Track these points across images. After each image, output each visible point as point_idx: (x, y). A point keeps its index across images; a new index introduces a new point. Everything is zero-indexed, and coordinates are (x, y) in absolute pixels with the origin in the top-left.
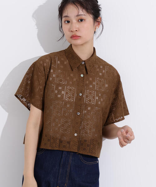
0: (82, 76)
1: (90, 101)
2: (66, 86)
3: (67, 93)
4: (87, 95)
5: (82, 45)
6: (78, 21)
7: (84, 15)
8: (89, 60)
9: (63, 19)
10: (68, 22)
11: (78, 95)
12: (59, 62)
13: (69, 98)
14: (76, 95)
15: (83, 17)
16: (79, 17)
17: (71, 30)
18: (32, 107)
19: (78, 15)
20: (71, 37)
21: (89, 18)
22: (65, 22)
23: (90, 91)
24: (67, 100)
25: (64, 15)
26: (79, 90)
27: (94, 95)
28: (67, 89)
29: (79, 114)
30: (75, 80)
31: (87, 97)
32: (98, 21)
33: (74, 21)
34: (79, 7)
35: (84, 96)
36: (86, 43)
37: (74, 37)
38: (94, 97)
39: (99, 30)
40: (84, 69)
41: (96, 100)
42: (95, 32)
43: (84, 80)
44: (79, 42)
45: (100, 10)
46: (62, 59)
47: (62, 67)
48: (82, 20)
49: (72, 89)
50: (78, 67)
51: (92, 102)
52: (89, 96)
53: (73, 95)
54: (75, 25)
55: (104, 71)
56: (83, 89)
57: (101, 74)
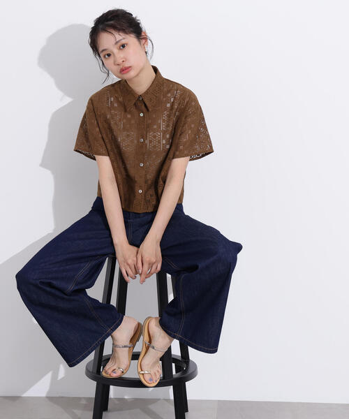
0: (142, 115)
1: (155, 147)
4: (150, 139)
5: (137, 75)
6: (120, 49)
7: (124, 39)
8: (147, 92)
9: (102, 55)
10: (109, 55)
11: (138, 141)
13: (128, 146)
14: (136, 142)
15: (123, 42)
16: (119, 44)
17: (116, 63)
18: (97, 157)
19: (117, 43)
20: (121, 72)
21: (131, 39)
22: (105, 57)
23: (155, 134)
25: (100, 49)
27: (159, 139)
29: (142, 165)
30: (133, 122)
31: (150, 142)
32: (143, 38)
33: (115, 51)
34: (113, 32)
35: (147, 142)
36: (141, 70)
37: (124, 70)
38: (159, 142)
39: (149, 48)
40: (143, 106)
41: (163, 144)
42: (146, 53)
43: (144, 120)
44: (132, 74)
45: (139, 24)
46: (116, 95)
47: (116, 105)
48: (123, 46)
49: (130, 135)
50: (135, 104)
52: (153, 140)
53: (132, 141)
54: (119, 55)
55: (172, 100)
56: (145, 133)
57: (168, 105)
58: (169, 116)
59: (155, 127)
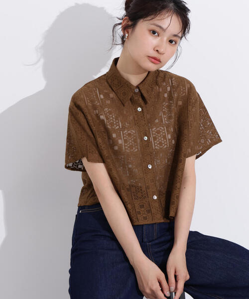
0: (139, 109)
1: (161, 144)
2: (121, 132)
3: (126, 141)
4: (154, 136)
11: (142, 139)
12: (102, 96)
13: (131, 147)
14: (139, 141)
23: (158, 129)
24: (129, 151)
26: (142, 133)
27: (164, 134)
28: (125, 135)
29: (150, 167)
31: (155, 139)
35: (152, 139)
38: (165, 137)
40: (140, 99)
41: (169, 140)
43: (144, 115)
46: (105, 91)
47: (108, 102)
49: (132, 133)
50: (131, 99)
51: (163, 145)
52: (157, 137)
53: (135, 141)
55: (169, 89)
56: (147, 129)
57: (166, 95)
58: (169, 107)
59: (157, 121)
